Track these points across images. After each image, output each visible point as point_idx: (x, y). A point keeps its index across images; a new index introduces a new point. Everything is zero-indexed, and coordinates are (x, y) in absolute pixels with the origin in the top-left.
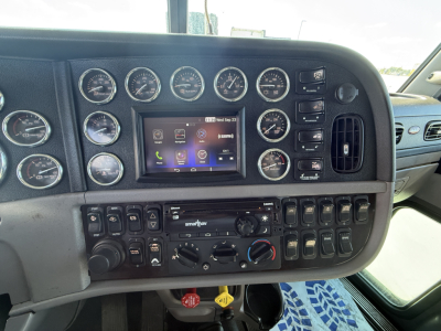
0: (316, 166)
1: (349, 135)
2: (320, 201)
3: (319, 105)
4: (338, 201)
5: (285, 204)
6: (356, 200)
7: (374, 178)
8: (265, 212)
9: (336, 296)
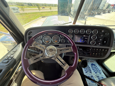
0: (100, 44)
1: (106, 40)
2: (99, 49)
3: (102, 35)
4: (102, 49)
5: (94, 48)
6: (105, 49)
7: (109, 46)
8: (90, 49)
9: (97, 68)
